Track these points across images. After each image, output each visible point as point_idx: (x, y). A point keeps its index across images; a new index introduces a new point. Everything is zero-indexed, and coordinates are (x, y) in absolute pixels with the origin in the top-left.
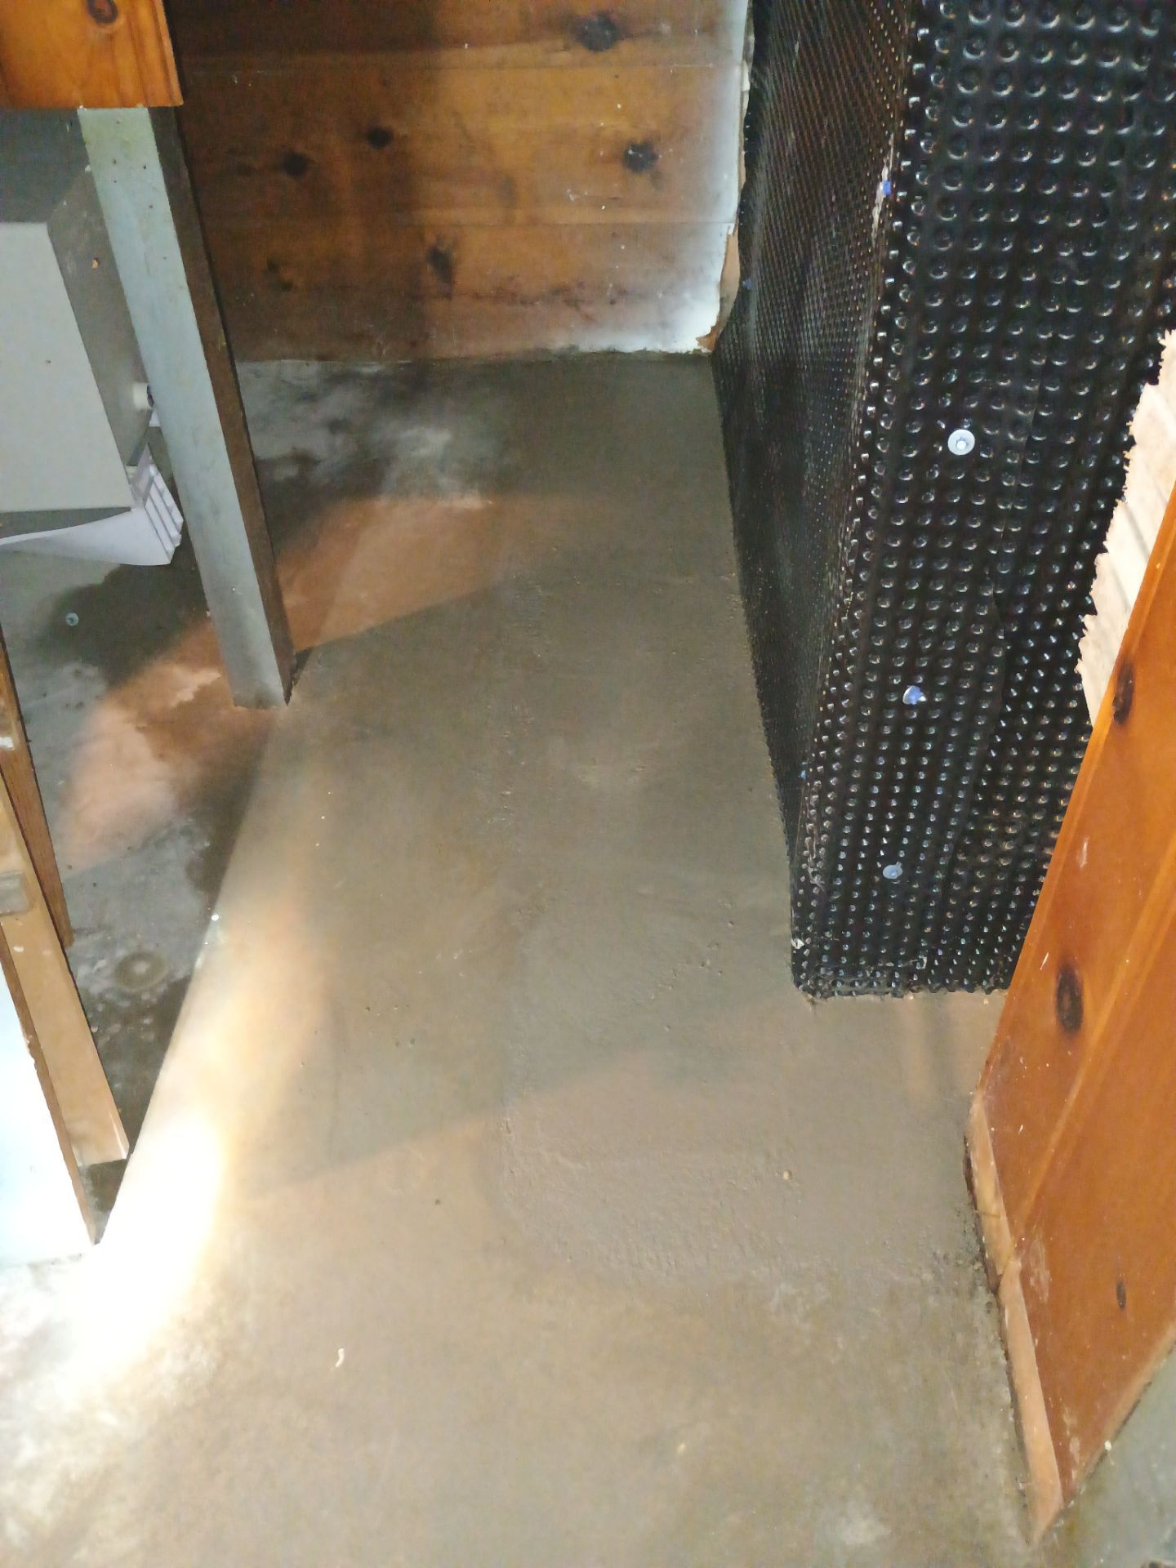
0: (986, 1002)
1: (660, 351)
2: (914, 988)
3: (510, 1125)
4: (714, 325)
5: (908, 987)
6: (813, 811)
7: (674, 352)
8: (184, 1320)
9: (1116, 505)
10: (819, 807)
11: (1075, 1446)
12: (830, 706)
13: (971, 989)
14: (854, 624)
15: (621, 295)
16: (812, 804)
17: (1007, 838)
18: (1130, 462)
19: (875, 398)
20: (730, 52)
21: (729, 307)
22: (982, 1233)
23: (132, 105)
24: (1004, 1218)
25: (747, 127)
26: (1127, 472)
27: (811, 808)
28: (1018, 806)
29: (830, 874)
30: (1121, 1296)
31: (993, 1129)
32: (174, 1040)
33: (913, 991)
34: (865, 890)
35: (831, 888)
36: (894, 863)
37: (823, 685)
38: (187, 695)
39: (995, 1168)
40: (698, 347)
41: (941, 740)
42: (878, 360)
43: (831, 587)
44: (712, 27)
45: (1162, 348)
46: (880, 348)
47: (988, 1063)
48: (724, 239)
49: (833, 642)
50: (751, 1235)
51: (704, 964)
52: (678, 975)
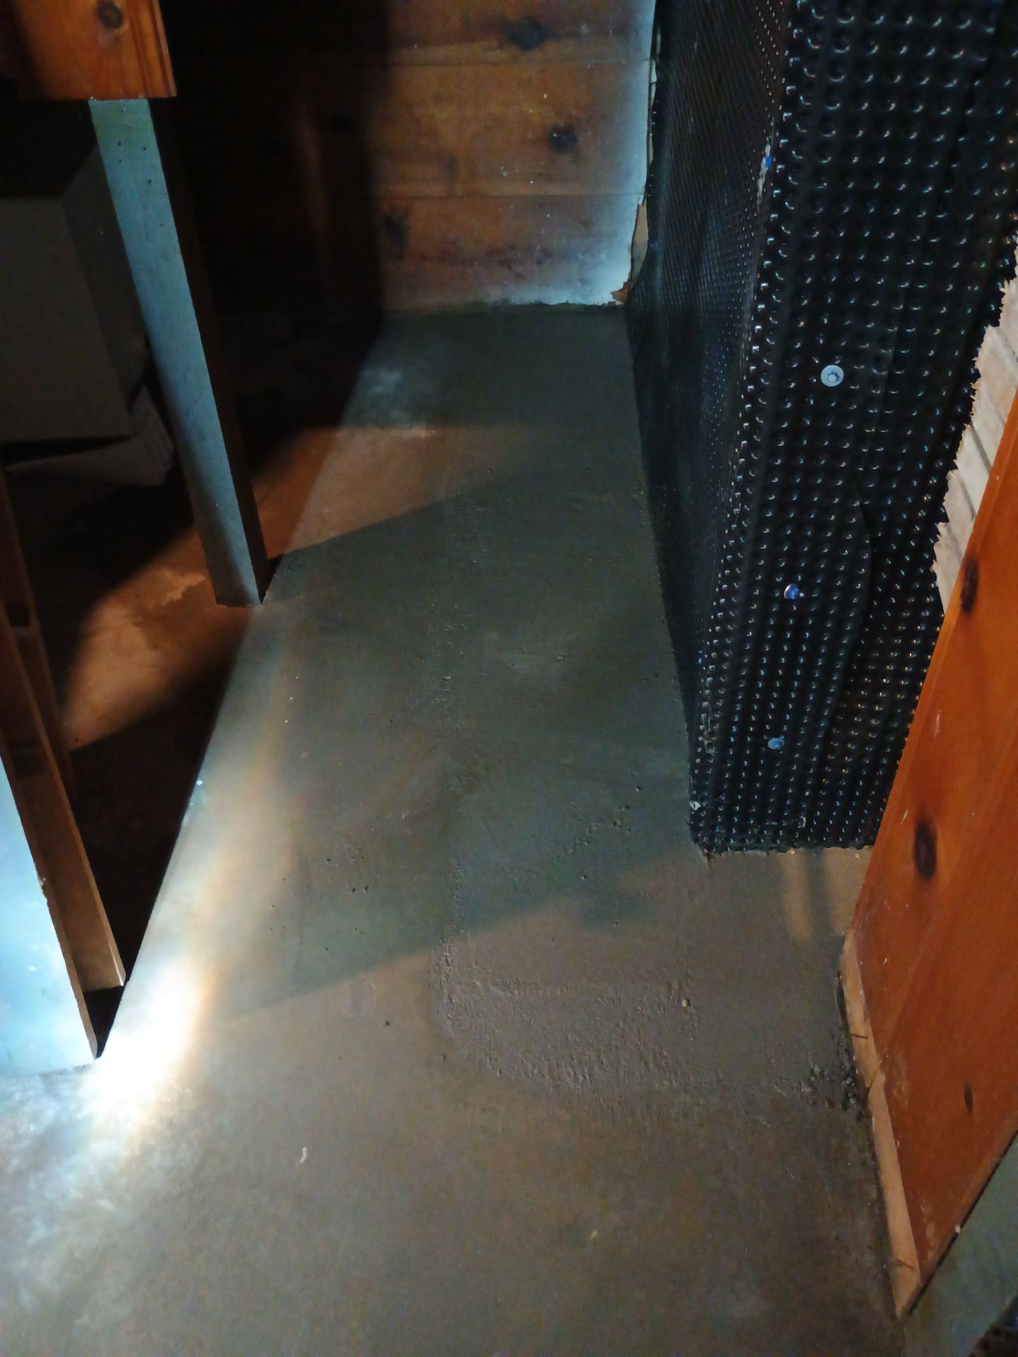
0: (857, 856)
1: (580, 304)
2: (796, 844)
3: (449, 960)
4: (626, 280)
5: (791, 844)
6: (707, 692)
7: (592, 304)
8: (171, 1122)
9: (964, 428)
10: (713, 687)
11: (930, 1231)
12: (722, 600)
13: (844, 845)
14: (742, 531)
15: (547, 256)
16: (707, 685)
17: (875, 715)
18: (976, 392)
19: (759, 339)
20: (639, 49)
21: (639, 266)
22: (853, 1054)
23: (135, 97)
24: (871, 1039)
25: (654, 113)
26: (974, 400)
27: (707, 688)
28: (883, 687)
29: (723, 746)
30: (969, 1100)
31: (862, 963)
32: (163, 886)
33: (794, 847)
34: (754, 758)
35: (723, 758)
36: (777, 736)
37: (717, 583)
38: (177, 595)
39: (863, 996)
40: (612, 300)
41: (818, 631)
42: (761, 306)
43: (723, 500)
44: (625, 28)
45: (1003, 294)
46: (763, 296)
47: (857, 906)
48: (635, 208)
49: (724, 546)
50: (654, 1053)
51: (615, 824)
52: (593, 833)
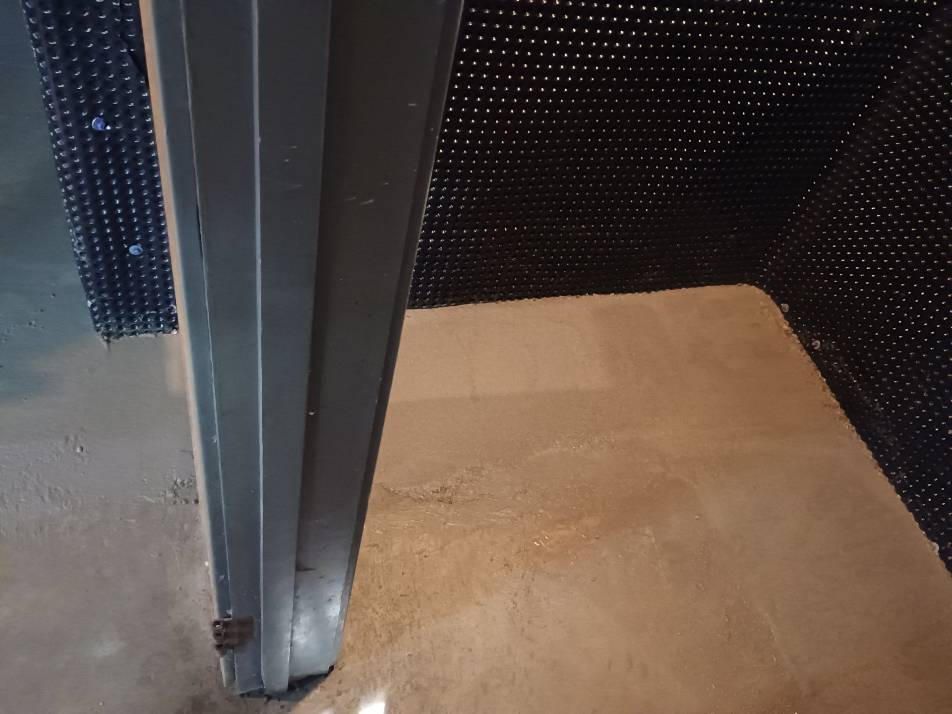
29: (92, 254)
34: (122, 263)
35: (95, 263)
36: (134, 244)
50: (50, 488)
51: (30, 324)
52: (11, 332)
